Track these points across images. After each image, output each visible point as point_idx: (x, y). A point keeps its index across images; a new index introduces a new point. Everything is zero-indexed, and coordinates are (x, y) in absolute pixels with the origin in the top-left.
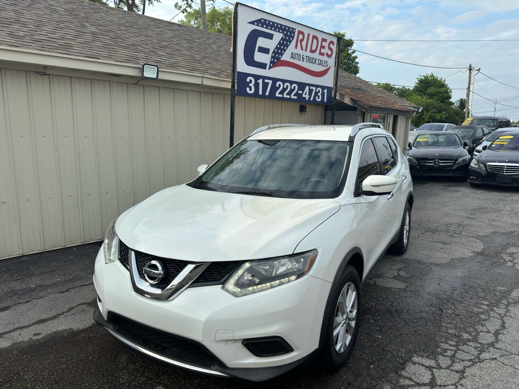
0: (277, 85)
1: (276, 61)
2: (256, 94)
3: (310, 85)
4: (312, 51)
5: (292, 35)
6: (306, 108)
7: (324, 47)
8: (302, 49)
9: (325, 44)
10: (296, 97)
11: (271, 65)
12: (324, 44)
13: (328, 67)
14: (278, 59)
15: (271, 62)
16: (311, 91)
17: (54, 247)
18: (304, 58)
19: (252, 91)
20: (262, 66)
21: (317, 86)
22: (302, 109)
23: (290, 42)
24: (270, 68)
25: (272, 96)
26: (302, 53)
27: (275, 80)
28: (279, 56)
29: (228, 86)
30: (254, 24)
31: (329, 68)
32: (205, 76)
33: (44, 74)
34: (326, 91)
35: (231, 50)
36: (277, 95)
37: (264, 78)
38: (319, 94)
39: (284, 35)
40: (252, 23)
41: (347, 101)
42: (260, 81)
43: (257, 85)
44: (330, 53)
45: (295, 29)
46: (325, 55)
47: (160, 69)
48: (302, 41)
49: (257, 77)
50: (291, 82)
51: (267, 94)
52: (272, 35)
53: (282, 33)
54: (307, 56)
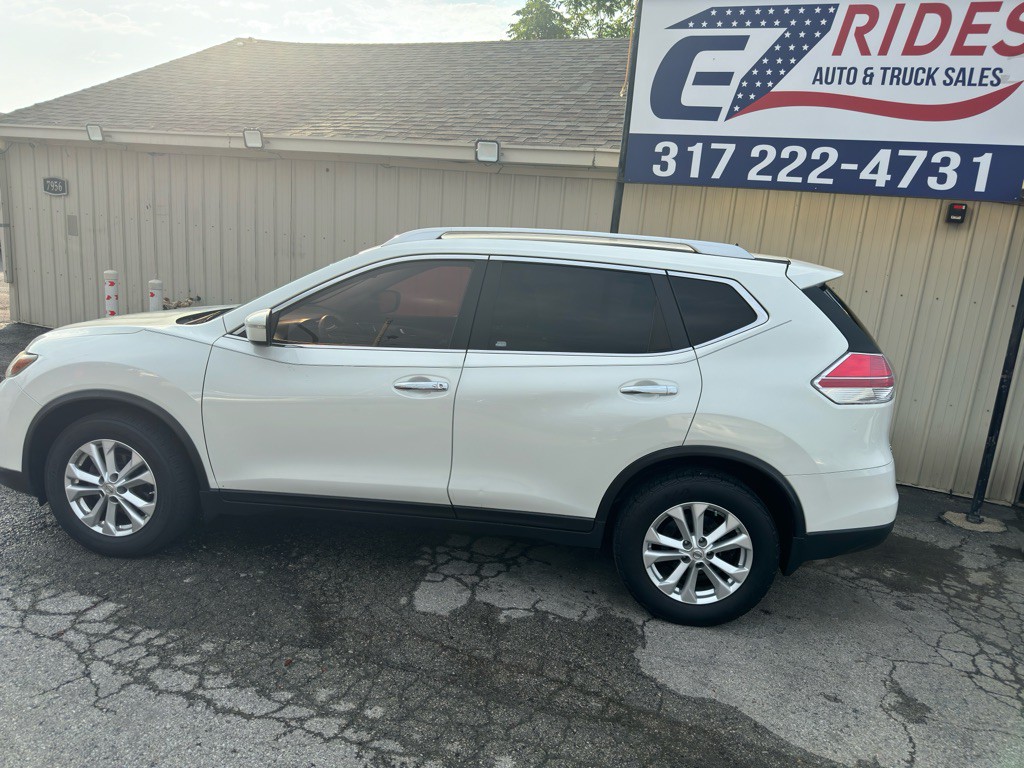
0: (756, 154)
1: (752, 97)
2: (681, 177)
3: (895, 146)
5: (824, 22)
6: (963, 213)
7: (984, 29)
8: (864, 50)
9: (991, 18)
10: (830, 181)
11: (737, 108)
12: (980, 18)
14: (765, 90)
15: (736, 101)
18: (872, 75)
19: (670, 172)
21: (933, 148)
23: (815, 41)
24: (731, 114)
25: (736, 177)
26: (861, 63)
27: (744, 144)
28: (764, 85)
30: (687, 27)
31: (1013, 87)
32: (598, 150)
34: (983, 159)
36: (753, 175)
38: (946, 170)
39: (790, 29)
40: (683, 25)
43: (684, 159)
45: (836, 6)
46: (989, 50)
48: (865, 29)
49: (684, 141)
50: (810, 144)
51: (717, 174)
52: (746, 38)
53: (780, 26)
54: (885, 69)
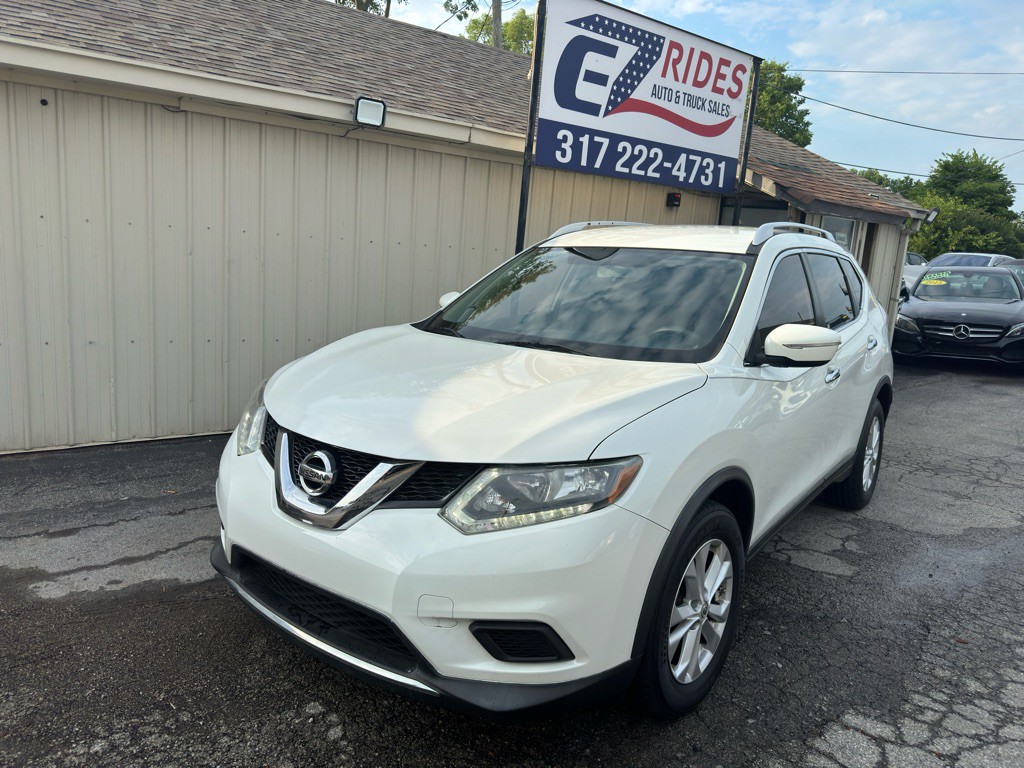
0: (620, 149)
1: (619, 100)
2: (574, 165)
3: (689, 152)
4: (697, 84)
5: (658, 49)
6: (679, 200)
7: (723, 77)
8: (676, 79)
9: (726, 71)
10: (657, 175)
11: (610, 108)
12: (724, 70)
13: (729, 118)
14: (626, 96)
15: (610, 102)
16: (690, 165)
17: (173, 434)
18: (679, 97)
19: (567, 159)
20: (592, 109)
21: (704, 155)
22: (672, 201)
23: (653, 63)
24: (607, 113)
25: (607, 170)
26: (677, 86)
27: (615, 139)
28: (626, 91)
29: (520, 146)
30: (580, 26)
31: (734, 118)
32: (477, 126)
33: (177, 110)
34: (722, 166)
35: (530, 75)
36: (619, 168)
37: (593, 133)
38: (709, 171)
39: (641, 49)
40: (576, 23)
41: (768, 187)
42: (585, 140)
43: (577, 147)
44: (735, 89)
45: (664, 38)
46: (725, 92)
47: (388, 109)
48: (677, 62)
49: (578, 131)
50: (650, 145)
51: (597, 165)
52: (615, 49)
53: (635, 45)
54: (685, 94)
